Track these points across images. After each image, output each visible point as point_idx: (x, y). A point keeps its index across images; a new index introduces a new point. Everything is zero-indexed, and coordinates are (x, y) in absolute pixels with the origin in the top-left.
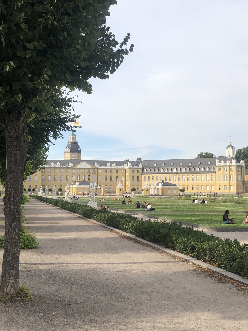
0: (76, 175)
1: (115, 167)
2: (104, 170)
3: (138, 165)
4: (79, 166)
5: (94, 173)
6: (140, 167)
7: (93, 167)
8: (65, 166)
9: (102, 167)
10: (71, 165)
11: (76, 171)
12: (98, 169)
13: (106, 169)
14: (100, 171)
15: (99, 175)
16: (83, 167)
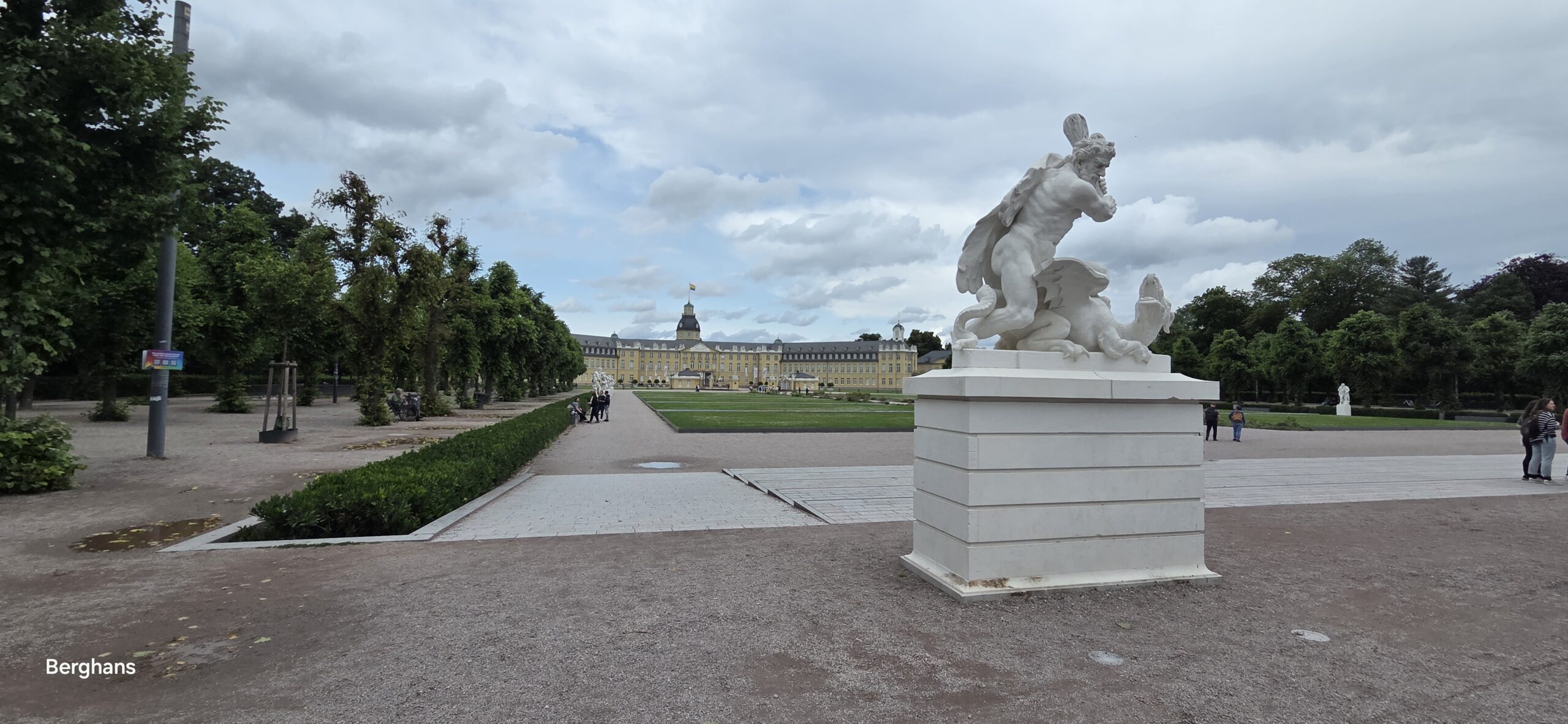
0: (689, 361)
1: (744, 351)
2: (728, 355)
3: (776, 349)
4: (692, 349)
5: (715, 359)
6: (778, 352)
7: (713, 351)
8: (674, 349)
9: (726, 351)
10: (682, 347)
11: (689, 356)
12: (720, 353)
13: (731, 354)
14: (723, 357)
15: (721, 361)
16: (698, 351)
